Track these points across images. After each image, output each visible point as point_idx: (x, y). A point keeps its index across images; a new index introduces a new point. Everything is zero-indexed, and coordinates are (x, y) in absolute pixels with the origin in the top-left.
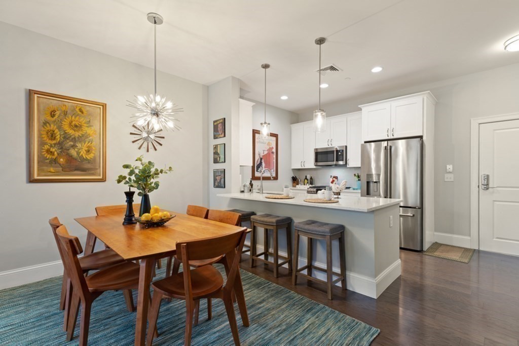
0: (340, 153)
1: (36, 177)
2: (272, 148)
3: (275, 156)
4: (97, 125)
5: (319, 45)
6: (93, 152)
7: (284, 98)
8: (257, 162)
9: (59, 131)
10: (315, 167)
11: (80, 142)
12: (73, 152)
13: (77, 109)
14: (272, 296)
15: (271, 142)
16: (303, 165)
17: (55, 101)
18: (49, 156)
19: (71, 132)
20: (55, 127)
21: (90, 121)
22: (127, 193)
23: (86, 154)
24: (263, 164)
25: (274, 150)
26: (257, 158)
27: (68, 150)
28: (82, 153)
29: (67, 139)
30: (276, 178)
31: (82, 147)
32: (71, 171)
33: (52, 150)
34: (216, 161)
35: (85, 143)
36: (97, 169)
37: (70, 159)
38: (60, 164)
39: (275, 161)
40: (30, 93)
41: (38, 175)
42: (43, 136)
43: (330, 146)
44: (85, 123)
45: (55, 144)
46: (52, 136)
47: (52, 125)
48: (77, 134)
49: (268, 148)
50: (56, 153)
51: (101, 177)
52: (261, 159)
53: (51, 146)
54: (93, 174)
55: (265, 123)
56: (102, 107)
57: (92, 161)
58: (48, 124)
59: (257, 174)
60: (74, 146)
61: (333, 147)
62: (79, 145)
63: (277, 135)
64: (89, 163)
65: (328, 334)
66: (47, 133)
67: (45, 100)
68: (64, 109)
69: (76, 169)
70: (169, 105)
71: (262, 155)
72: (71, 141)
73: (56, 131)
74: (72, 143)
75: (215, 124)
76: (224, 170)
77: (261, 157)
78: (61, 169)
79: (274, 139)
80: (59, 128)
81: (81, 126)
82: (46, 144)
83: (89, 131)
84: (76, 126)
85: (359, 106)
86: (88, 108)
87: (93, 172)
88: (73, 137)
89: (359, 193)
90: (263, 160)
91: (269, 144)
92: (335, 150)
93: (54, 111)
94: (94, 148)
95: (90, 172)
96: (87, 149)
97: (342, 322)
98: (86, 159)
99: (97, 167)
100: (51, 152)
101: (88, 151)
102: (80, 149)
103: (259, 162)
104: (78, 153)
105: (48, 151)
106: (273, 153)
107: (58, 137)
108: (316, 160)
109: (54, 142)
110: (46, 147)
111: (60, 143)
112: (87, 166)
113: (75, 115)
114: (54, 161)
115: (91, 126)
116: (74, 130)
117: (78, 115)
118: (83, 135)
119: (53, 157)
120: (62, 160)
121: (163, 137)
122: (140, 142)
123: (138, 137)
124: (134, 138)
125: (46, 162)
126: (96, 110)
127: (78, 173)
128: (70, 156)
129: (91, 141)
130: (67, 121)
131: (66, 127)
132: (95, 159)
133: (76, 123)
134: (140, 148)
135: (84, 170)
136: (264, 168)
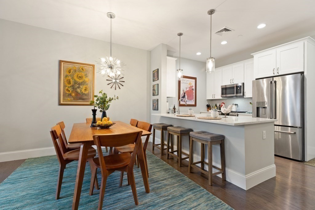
0: (239, 88)
1: (62, 103)
2: (193, 86)
3: (194, 92)
4: (90, 76)
5: (210, 15)
6: (88, 90)
7: (199, 54)
8: (182, 95)
9: (72, 80)
10: (221, 98)
11: (82, 85)
12: (79, 90)
13: (81, 69)
14: (171, 177)
15: (191, 82)
16: (213, 97)
17: (69, 65)
18: (67, 92)
19: (78, 80)
20: (71, 78)
21: (86, 74)
22: (92, 110)
23: (85, 91)
24: (186, 96)
25: (194, 88)
26: (182, 93)
27: (76, 89)
28: (82, 90)
29: (76, 84)
30: (195, 105)
31: (83, 88)
32: (78, 100)
33: (69, 89)
34: (154, 95)
35: (84, 85)
36: (89, 99)
37: (77, 94)
38: (72, 96)
39: (194, 94)
40: (60, 62)
41: (63, 102)
42: (65, 82)
43: (232, 84)
44: (84, 75)
45: (70, 86)
46: (69, 82)
47: (69, 77)
48: (81, 81)
49: (189, 86)
50: (71, 91)
52: (185, 93)
53: (69, 87)
54: (88, 102)
55: (180, 70)
56: (92, 67)
57: (87, 95)
58: (67, 77)
59: (182, 103)
60: (79, 87)
61: (234, 84)
62: (81, 87)
63: (196, 78)
64: (86, 96)
65: (197, 207)
66: (67, 81)
67: (66, 65)
68: (75, 68)
69: (80, 99)
70: (118, 62)
71: (185, 90)
72: (78, 85)
73: (71, 80)
74: (78, 86)
75: (154, 72)
76: (158, 99)
77: (185, 92)
78: (73, 98)
79: (194, 80)
80: (73, 78)
81: (82, 77)
82: (66, 86)
83: (86, 79)
84: (80, 77)
85: (251, 54)
86: (86, 68)
87: (88, 100)
88: (78, 82)
89: (251, 115)
90: (186, 94)
91: (190, 84)
92: (235, 86)
93: (70, 70)
94: (88, 88)
95: (86, 100)
96: (85, 88)
97: (212, 202)
98: (85, 94)
99: (90, 98)
100: (69, 90)
101: (86, 90)
102: (81, 89)
103: (183, 95)
104: (81, 91)
105: (67, 90)
106: (193, 89)
107: (72, 83)
108: (222, 94)
109: (70, 85)
110: (67, 88)
111: (73, 86)
112: (85, 97)
113: (80, 71)
114: (70, 95)
115: (87, 77)
116: (79, 79)
117: (81, 71)
118: (83, 82)
119: (70, 93)
120: (73, 94)
121: (124, 82)
122: (112, 85)
123: (110, 82)
124: (108, 82)
125: (67, 95)
126: (89, 68)
127: (80, 101)
128: (77, 92)
129: (87, 84)
130: (76, 75)
131: (75, 78)
132: (88, 93)
133: (80, 75)
134: (111, 88)
135: (83, 99)
136: (187, 99)
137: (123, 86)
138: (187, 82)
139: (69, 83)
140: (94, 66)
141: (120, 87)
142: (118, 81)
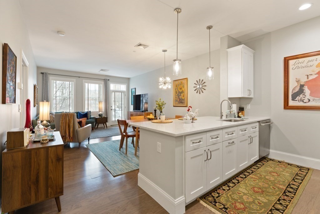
1: (174, 105)
4: (186, 87)
8: (293, 89)
12: (180, 97)
13: (181, 83)
17: (177, 82)
18: (176, 99)
22: (154, 110)
24: (307, 92)
26: (293, 86)
31: (182, 95)
36: (185, 102)
37: (180, 99)
40: (174, 81)
42: (175, 93)
48: (181, 91)
49: (318, 70)
51: (186, 105)
52: (302, 86)
53: (176, 96)
54: (184, 104)
60: (180, 95)
62: (181, 94)
71: (303, 80)
77: (302, 84)
78: (178, 102)
80: (178, 90)
86: (183, 81)
90: (306, 87)
93: (177, 85)
98: (183, 99)
101: (183, 96)
103: (297, 90)
104: (181, 97)
109: (177, 94)
111: (178, 95)
112: (183, 101)
113: (181, 85)
114: (177, 100)
115: (184, 87)
121: (205, 86)
122: (197, 90)
123: (196, 88)
124: (195, 89)
125: (176, 101)
126: (185, 81)
127: (181, 104)
128: (179, 98)
129: (184, 93)
130: (179, 87)
131: (179, 89)
132: (184, 99)
133: (181, 87)
134: (197, 93)
135: (182, 103)
136: (310, 95)
137: (205, 90)
138: (310, 64)
140: (187, 79)
141: (203, 91)
142: (201, 86)
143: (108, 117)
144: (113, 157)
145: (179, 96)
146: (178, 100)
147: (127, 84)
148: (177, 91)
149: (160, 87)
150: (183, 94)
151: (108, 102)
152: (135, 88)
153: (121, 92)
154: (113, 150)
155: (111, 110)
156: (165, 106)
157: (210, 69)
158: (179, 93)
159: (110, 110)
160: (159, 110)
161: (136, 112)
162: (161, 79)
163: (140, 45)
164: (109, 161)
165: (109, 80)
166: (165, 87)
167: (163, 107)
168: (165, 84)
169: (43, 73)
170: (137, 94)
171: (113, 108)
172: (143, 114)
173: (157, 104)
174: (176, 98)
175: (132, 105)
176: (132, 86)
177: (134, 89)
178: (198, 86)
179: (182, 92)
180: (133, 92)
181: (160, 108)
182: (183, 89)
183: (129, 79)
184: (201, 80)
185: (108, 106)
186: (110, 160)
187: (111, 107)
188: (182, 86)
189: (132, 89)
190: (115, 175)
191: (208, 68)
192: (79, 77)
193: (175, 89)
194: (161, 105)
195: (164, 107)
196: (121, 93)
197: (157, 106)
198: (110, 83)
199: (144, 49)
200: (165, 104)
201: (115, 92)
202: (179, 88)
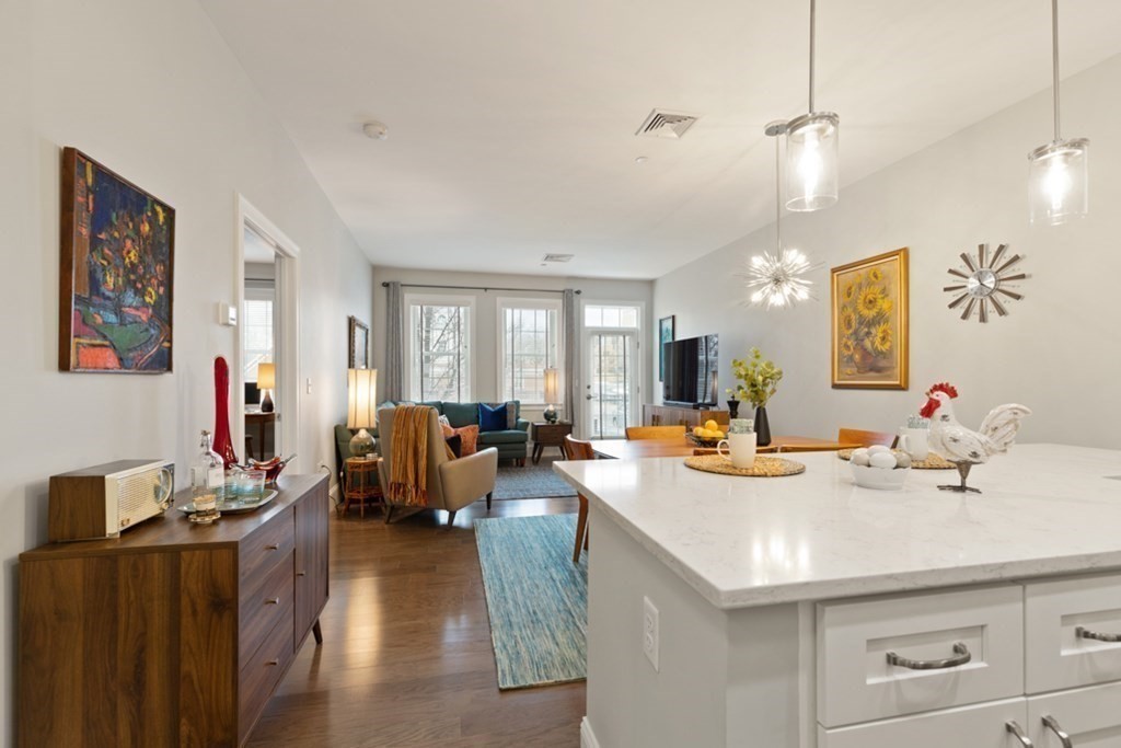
1: (837, 382)
4: (896, 290)
6: (892, 337)
9: (855, 314)
11: (875, 326)
12: (867, 343)
13: (871, 276)
17: (850, 274)
18: (846, 353)
19: (865, 312)
20: (852, 310)
22: (729, 403)
23: (883, 344)
27: (863, 340)
28: (877, 343)
31: (878, 332)
32: (866, 372)
33: (849, 343)
35: (880, 326)
36: (894, 368)
37: (865, 353)
38: (855, 362)
40: (832, 273)
41: (839, 380)
42: (842, 326)
44: (880, 293)
45: (851, 335)
46: (849, 323)
47: (849, 309)
48: (870, 314)
50: (852, 347)
51: (898, 383)
53: (848, 338)
54: (889, 378)
57: (888, 355)
58: (845, 309)
60: (868, 334)
62: (873, 331)
64: (885, 358)
66: (845, 321)
67: (841, 277)
68: (858, 281)
69: (871, 370)
72: (866, 326)
74: (866, 330)
78: (857, 369)
80: (855, 310)
81: (875, 299)
82: (844, 336)
84: (871, 302)
86: (885, 267)
87: (889, 373)
88: (867, 319)
93: (850, 288)
94: (891, 332)
95: (886, 374)
96: (881, 335)
98: (882, 353)
99: (895, 365)
101: (883, 339)
102: (874, 337)
104: (873, 343)
105: (846, 345)
107: (854, 324)
109: (851, 331)
110: (844, 340)
111: (855, 333)
112: (882, 363)
113: (870, 284)
114: (851, 358)
115: (887, 295)
116: (869, 309)
117: (873, 283)
118: (878, 313)
119: (850, 353)
120: (857, 356)
121: (1022, 277)
122: (965, 303)
123: (960, 293)
124: (952, 297)
125: (844, 361)
126: (896, 264)
127: (872, 374)
128: (864, 349)
129: (887, 321)
130: (862, 298)
131: (861, 307)
132: (891, 351)
133: (870, 297)
134: (965, 316)
135: (879, 370)
137: (1018, 297)
139: (849, 325)
140: (906, 251)
141: (1006, 306)
142: (990, 282)
143: (576, 422)
144: (537, 586)
145: (859, 341)
146: (857, 357)
147: (644, 304)
148: (853, 317)
149: (756, 297)
150: (882, 327)
151: (575, 370)
152: (673, 317)
153: (623, 333)
154: (551, 556)
155: (589, 398)
156: (780, 385)
157: (1056, 157)
158: (861, 323)
159: (583, 398)
160: (751, 404)
161: (670, 409)
162: (757, 262)
163: (657, 121)
164: (516, 603)
165: (578, 292)
166: (778, 299)
167: (768, 389)
168: (777, 281)
169: (386, 285)
170: (679, 338)
171: (595, 391)
172: (696, 418)
173: (740, 376)
174: (847, 347)
175: (661, 380)
176: (662, 312)
177: (670, 321)
178: (973, 283)
179: (880, 318)
180: (667, 330)
181: (756, 392)
182: (884, 304)
183: (651, 283)
184: (993, 249)
185: (576, 383)
186: (520, 599)
187: (589, 387)
188: (877, 289)
189: (661, 321)
190: (509, 684)
191: (1040, 151)
192: (486, 289)
193: (843, 308)
194: (760, 378)
195: (774, 391)
196: (621, 338)
197: (742, 382)
198: (582, 302)
199: (680, 136)
200: (780, 373)
201: (602, 332)
202: (860, 301)
